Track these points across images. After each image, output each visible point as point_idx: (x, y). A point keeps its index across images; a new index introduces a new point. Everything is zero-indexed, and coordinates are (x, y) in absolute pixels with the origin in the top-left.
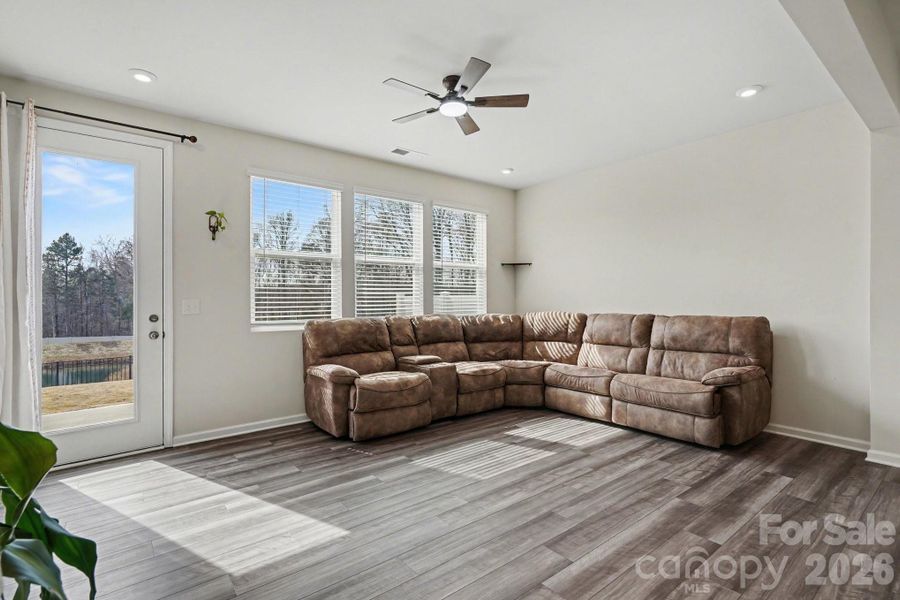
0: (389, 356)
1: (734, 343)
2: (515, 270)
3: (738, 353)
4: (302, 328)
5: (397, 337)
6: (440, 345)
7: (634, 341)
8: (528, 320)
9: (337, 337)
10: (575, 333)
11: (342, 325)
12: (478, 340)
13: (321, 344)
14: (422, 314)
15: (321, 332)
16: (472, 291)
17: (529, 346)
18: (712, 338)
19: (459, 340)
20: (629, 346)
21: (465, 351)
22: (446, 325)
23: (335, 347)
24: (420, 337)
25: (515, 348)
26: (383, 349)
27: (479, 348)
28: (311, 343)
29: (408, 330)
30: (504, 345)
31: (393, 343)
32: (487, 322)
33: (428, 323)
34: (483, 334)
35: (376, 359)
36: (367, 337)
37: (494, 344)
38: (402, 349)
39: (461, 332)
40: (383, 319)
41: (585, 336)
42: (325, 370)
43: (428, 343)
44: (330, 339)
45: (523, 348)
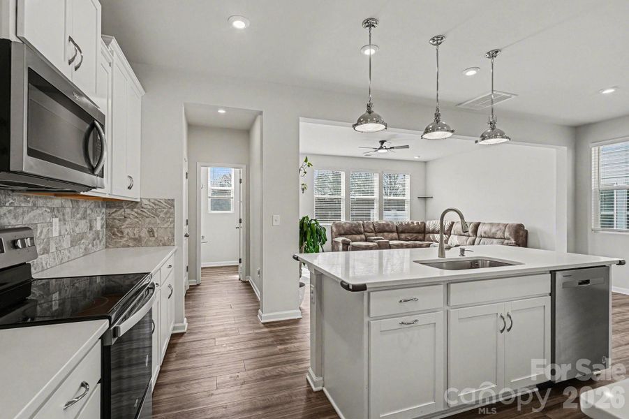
0: (363, 236)
1: (507, 234)
2: (426, 200)
3: (508, 239)
4: (331, 224)
5: (366, 229)
6: (385, 234)
7: (471, 234)
8: (428, 223)
9: (343, 228)
10: (448, 230)
11: (345, 223)
12: (403, 232)
13: (338, 230)
14: (378, 220)
15: (337, 226)
16: (403, 210)
17: (427, 236)
18: (498, 232)
19: (394, 232)
20: (469, 236)
21: (397, 237)
22: (388, 225)
23: (343, 232)
24: (376, 230)
25: (421, 237)
26: (361, 233)
27: (403, 236)
28: (334, 229)
29: (371, 226)
30: (415, 235)
31: (365, 231)
32: (408, 224)
33: (380, 224)
34: (405, 230)
35: (358, 237)
36: (355, 229)
37: (411, 234)
38: (368, 234)
39: (395, 228)
40: (361, 222)
41: (452, 232)
42: (340, 239)
43: (380, 232)
44: (341, 228)
45: (425, 236)
